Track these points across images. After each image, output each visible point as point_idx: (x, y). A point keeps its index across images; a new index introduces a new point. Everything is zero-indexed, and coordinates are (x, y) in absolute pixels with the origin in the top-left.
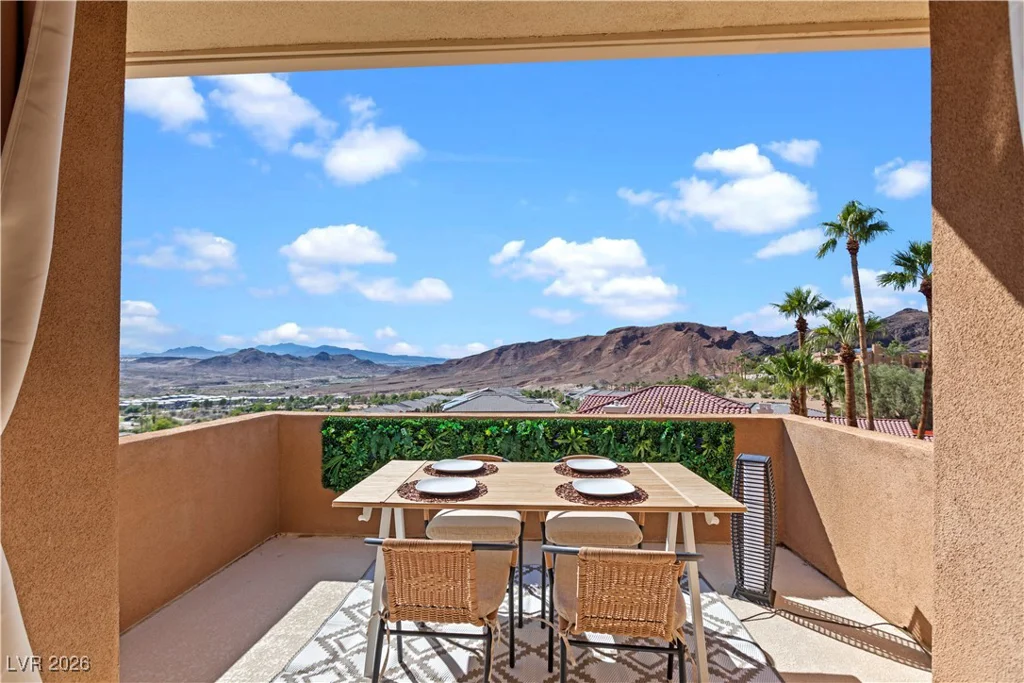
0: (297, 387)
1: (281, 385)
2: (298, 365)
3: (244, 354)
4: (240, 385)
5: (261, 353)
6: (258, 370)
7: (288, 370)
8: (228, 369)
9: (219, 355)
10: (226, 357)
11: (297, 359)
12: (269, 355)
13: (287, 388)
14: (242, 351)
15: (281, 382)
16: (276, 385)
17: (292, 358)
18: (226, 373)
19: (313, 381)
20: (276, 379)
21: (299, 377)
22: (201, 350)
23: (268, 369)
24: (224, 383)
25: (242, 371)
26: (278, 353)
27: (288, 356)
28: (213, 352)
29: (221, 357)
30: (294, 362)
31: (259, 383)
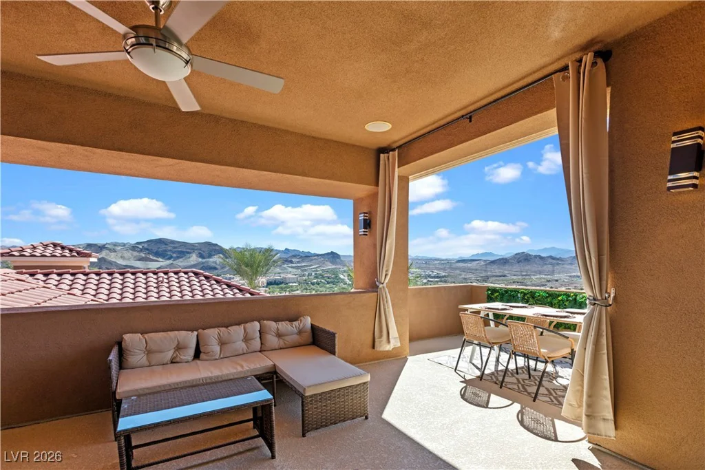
0: (557, 281)
1: (544, 278)
2: (558, 264)
3: (518, 256)
4: (515, 277)
5: (530, 255)
6: (528, 267)
7: (550, 267)
8: (507, 267)
9: (501, 257)
10: (506, 259)
11: (558, 259)
12: (536, 256)
13: (549, 281)
14: (516, 254)
15: (544, 276)
16: (540, 278)
17: (553, 258)
18: (506, 270)
19: (570, 276)
20: (540, 274)
21: (559, 273)
22: (490, 254)
23: (535, 267)
24: (504, 276)
25: (516, 268)
26: (543, 255)
27: (551, 257)
28: (498, 255)
29: (503, 259)
30: (554, 261)
31: (527, 277)
